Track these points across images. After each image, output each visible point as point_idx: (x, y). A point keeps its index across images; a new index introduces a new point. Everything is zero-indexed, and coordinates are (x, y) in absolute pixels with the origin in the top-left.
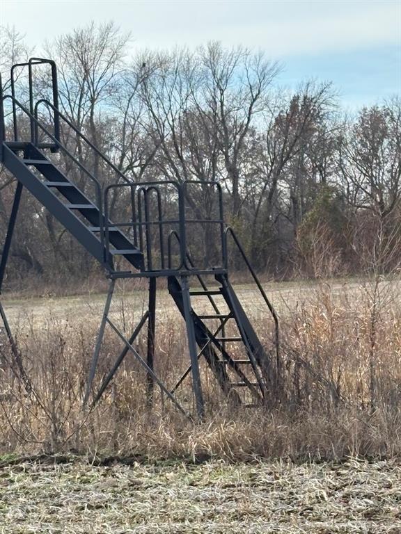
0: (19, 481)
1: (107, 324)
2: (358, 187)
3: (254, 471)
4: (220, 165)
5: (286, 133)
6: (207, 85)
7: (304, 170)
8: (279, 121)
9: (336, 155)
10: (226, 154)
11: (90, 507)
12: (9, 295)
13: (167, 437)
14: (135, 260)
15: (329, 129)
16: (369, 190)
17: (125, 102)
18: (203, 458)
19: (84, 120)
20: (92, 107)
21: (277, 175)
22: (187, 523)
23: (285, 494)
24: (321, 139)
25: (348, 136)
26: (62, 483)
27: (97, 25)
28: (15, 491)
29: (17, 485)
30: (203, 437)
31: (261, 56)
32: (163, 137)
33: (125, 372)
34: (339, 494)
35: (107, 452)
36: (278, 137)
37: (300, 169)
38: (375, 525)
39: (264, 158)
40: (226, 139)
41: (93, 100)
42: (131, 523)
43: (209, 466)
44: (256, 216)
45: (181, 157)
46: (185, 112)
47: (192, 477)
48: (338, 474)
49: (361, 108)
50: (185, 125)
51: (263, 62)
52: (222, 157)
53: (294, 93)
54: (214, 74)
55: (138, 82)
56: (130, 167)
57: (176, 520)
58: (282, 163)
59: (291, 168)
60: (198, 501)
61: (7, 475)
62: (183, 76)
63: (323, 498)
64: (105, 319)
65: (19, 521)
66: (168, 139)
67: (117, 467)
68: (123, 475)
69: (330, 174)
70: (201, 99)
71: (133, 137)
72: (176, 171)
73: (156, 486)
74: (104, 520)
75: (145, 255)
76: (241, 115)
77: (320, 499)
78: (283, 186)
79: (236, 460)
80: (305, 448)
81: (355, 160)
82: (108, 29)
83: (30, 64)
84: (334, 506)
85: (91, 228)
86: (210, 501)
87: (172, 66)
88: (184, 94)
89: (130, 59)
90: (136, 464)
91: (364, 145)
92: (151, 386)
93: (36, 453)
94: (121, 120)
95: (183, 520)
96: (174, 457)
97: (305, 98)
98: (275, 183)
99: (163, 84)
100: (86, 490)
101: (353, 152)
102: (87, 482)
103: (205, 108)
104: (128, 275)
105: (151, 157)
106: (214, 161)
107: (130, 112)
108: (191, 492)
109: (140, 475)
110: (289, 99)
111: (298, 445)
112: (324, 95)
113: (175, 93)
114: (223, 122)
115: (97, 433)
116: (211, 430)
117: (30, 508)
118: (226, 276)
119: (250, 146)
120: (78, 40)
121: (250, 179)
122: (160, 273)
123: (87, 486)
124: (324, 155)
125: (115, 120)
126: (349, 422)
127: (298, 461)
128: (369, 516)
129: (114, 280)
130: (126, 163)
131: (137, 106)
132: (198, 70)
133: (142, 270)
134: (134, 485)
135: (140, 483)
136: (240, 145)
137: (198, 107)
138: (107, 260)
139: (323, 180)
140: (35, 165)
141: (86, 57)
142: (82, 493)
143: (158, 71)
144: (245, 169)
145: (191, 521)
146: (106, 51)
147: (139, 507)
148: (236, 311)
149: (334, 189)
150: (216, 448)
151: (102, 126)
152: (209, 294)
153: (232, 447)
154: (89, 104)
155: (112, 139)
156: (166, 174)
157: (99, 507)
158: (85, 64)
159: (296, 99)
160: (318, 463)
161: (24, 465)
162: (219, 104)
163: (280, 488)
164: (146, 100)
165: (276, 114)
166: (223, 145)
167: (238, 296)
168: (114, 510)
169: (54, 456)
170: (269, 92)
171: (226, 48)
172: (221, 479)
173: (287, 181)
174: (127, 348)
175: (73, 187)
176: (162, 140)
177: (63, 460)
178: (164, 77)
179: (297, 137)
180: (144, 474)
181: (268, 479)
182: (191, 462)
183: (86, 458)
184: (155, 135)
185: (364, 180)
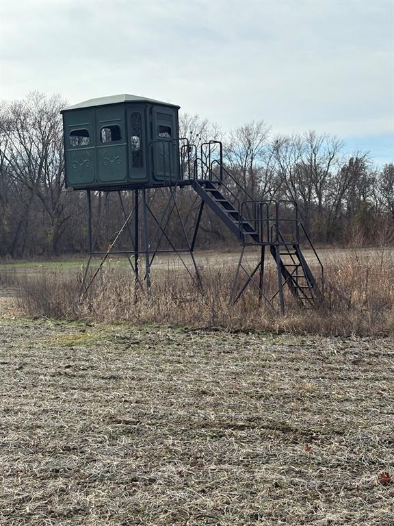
0: (195, 338)
1: (240, 268)
2: (381, 203)
3: (304, 339)
4: (313, 191)
5: (346, 176)
6: (308, 152)
7: (355, 195)
8: (343, 170)
9: (371, 187)
10: (316, 186)
11: (224, 352)
12: (209, 251)
13: (265, 321)
14: (255, 237)
15: (368, 174)
16: (387, 204)
17: (268, 160)
18: (281, 332)
19: (247, 168)
20: (252, 162)
21: (342, 195)
22: (267, 361)
23: (316, 351)
24: (364, 179)
25: (377, 178)
26: (214, 340)
27: (256, 122)
28: (192, 343)
29: (193, 340)
30: (283, 322)
31: (335, 137)
32: (285, 177)
33: (249, 290)
34: (342, 352)
35: (237, 327)
36: (342, 177)
37: (353, 193)
38: (356, 367)
39: (335, 188)
40: (317, 178)
41: (252, 158)
42: (241, 360)
43: (283, 336)
44: (330, 216)
45: (294, 187)
46: (297, 164)
47: (274, 340)
48: (344, 343)
49: (384, 164)
50: (296, 171)
51: (336, 141)
52: (314, 187)
53: (351, 156)
54: (312, 147)
55: (274, 150)
56: (269, 191)
57: (263, 360)
58: (344, 191)
59: (348, 193)
60: (275, 351)
61: (189, 336)
62: (296, 147)
63: (334, 353)
64: (240, 264)
65: (191, 357)
66: (288, 177)
67: (241, 335)
68: (243, 338)
69: (368, 196)
70: (305, 158)
71: (271, 176)
72: (291, 193)
73: (257, 344)
74: (230, 358)
75: (260, 234)
76: (324, 166)
77: (332, 354)
78: (344, 201)
79: (296, 334)
80: (330, 329)
81: (380, 190)
82: (261, 124)
83: (210, 143)
84: (339, 357)
85: (235, 222)
86: (280, 352)
87: (291, 142)
88: (296, 156)
89: (271, 139)
90: (250, 333)
91: (386, 183)
92: (261, 297)
93: (204, 326)
94: (265, 168)
95: (266, 361)
96: (268, 331)
97: (357, 159)
98: (340, 200)
99: (287, 151)
100: (224, 344)
101: (380, 185)
102: (225, 341)
103: (306, 163)
104: (251, 244)
105: (279, 186)
106: (310, 190)
107: (270, 164)
108: (272, 348)
109: (251, 339)
110: (348, 159)
111: (327, 328)
112: (366, 157)
113: (292, 155)
114: (315, 170)
115: (233, 318)
116: (286, 318)
117: (196, 351)
118: (298, 246)
119: (328, 182)
120: (247, 129)
121: (328, 198)
122: (266, 244)
123: (225, 343)
124: (365, 187)
125: (263, 168)
126: (353, 317)
127: (326, 336)
128: (354, 363)
129: (244, 246)
130: (267, 189)
131: (273, 162)
132: (304, 144)
133: (258, 242)
134: (247, 343)
135: (249, 342)
136: (324, 181)
137: (303, 162)
138: (242, 237)
139: (364, 199)
140: (211, 191)
141: (249, 137)
142: (222, 346)
143: (284, 145)
144: (325, 193)
145: (270, 361)
146: (259, 135)
147: (246, 353)
148: (303, 263)
149: (370, 204)
150: (287, 328)
151: (256, 171)
152: (290, 254)
153: (296, 328)
154: (250, 160)
155: (261, 177)
156: (286, 194)
157: (228, 352)
158: (249, 141)
159: (352, 159)
160: (336, 337)
161: (197, 331)
162: (313, 161)
163: (315, 348)
164: (278, 159)
165: (342, 167)
166: (315, 181)
167: (304, 256)
168: (235, 354)
169: (212, 328)
170: (338, 155)
171: (318, 134)
172: (288, 343)
173: (346, 199)
174: (250, 280)
175: (227, 202)
176: (285, 178)
177: (216, 330)
178: (287, 148)
179: (352, 178)
180: (253, 338)
181: (310, 343)
182: (276, 334)
183: (227, 329)
184: (282, 175)
185: (385, 199)
